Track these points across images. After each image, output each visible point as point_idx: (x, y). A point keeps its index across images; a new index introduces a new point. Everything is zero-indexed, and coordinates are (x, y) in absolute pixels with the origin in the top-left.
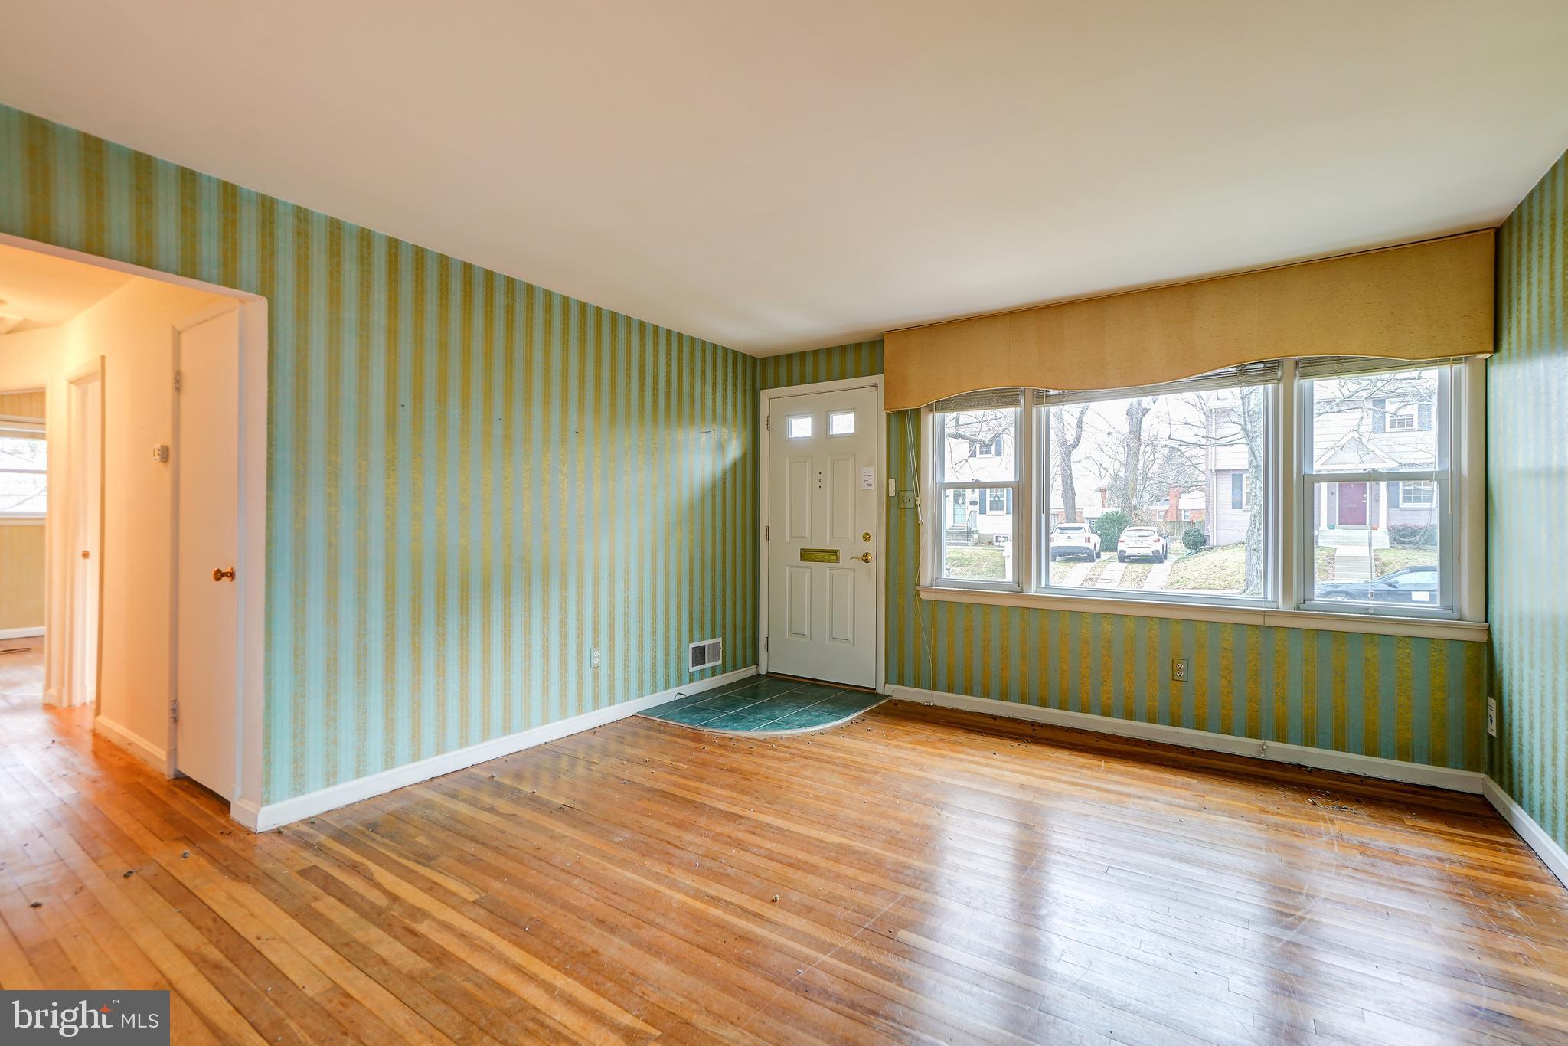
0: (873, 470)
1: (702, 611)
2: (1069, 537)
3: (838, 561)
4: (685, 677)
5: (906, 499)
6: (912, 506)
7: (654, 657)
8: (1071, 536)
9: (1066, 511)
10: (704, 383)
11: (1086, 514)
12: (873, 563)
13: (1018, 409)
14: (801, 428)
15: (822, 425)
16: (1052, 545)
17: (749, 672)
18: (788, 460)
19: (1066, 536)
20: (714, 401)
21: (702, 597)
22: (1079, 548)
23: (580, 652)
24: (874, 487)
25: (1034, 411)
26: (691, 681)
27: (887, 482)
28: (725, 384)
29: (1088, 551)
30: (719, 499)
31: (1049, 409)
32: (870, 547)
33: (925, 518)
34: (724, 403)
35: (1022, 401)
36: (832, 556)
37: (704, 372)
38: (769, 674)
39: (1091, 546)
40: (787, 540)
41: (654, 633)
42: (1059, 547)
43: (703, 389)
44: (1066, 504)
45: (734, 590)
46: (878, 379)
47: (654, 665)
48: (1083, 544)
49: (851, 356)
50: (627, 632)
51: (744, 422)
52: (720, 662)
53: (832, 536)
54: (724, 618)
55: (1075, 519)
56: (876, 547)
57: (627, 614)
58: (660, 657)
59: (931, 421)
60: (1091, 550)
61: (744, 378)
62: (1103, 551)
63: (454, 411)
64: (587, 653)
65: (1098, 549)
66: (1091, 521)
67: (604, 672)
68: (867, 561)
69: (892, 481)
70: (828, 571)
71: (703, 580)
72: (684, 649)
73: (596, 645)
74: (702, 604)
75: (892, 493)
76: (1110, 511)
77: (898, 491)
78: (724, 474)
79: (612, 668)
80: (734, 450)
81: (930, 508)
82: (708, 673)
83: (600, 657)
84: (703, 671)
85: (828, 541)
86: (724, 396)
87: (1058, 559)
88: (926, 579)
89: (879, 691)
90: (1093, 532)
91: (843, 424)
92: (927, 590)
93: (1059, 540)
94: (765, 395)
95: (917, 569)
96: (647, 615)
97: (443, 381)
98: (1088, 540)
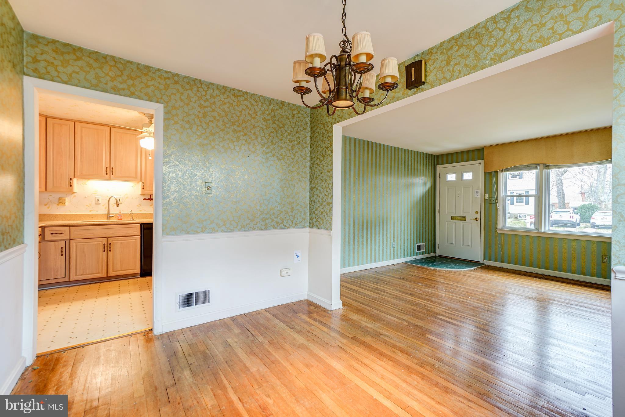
0: (479, 191)
1: (420, 234)
2: (561, 216)
3: (466, 220)
4: (415, 254)
5: (492, 200)
6: (494, 203)
7: (407, 246)
8: (562, 215)
9: (559, 204)
10: (421, 165)
11: (571, 205)
12: (479, 221)
13: (537, 171)
14: (451, 177)
15: (459, 177)
16: (550, 219)
17: (433, 255)
18: (447, 187)
19: (559, 215)
20: (423, 170)
21: (420, 230)
22: (567, 221)
23: (390, 243)
24: (480, 196)
25: (544, 171)
26: (417, 255)
27: (485, 195)
28: (426, 165)
29: (572, 222)
30: (424, 200)
31: (550, 171)
32: (478, 216)
33: (500, 206)
34: (426, 170)
35: (539, 168)
36: (464, 218)
37: (420, 162)
38: (439, 256)
39: (574, 220)
40: (446, 213)
41: (407, 240)
42: (555, 220)
43: (420, 166)
44: (559, 200)
45: (429, 228)
46: (482, 161)
47: (407, 249)
48: (569, 219)
49: (471, 154)
50: (401, 238)
51: (431, 176)
52: (425, 250)
53: (463, 212)
54: (426, 237)
55: (565, 207)
56: (481, 216)
57: (401, 233)
58: (409, 247)
59: (501, 175)
60: (573, 222)
61: (432, 162)
62: (582, 222)
63: (365, 179)
64: (392, 243)
65: (578, 221)
66: (575, 208)
67: (396, 249)
68: (477, 220)
69: (487, 195)
70: (462, 223)
71: (420, 225)
72: (415, 245)
73: (394, 241)
74: (420, 232)
75: (487, 198)
76: (586, 203)
77: (489, 198)
78: (426, 192)
79: (397, 248)
80: (429, 185)
81: (501, 204)
82: (421, 253)
83: (395, 245)
84: (420, 252)
85: (462, 214)
86: (426, 168)
87: (554, 226)
88: (500, 226)
89: (482, 262)
90: (575, 213)
91: (468, 176)
92: (500, 230)
93: (554, 217)
94: (438, 167)
95: (496, 223)
96: (406, 234)
97: (363, 171)
98: (572, 217)
